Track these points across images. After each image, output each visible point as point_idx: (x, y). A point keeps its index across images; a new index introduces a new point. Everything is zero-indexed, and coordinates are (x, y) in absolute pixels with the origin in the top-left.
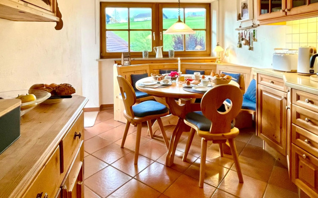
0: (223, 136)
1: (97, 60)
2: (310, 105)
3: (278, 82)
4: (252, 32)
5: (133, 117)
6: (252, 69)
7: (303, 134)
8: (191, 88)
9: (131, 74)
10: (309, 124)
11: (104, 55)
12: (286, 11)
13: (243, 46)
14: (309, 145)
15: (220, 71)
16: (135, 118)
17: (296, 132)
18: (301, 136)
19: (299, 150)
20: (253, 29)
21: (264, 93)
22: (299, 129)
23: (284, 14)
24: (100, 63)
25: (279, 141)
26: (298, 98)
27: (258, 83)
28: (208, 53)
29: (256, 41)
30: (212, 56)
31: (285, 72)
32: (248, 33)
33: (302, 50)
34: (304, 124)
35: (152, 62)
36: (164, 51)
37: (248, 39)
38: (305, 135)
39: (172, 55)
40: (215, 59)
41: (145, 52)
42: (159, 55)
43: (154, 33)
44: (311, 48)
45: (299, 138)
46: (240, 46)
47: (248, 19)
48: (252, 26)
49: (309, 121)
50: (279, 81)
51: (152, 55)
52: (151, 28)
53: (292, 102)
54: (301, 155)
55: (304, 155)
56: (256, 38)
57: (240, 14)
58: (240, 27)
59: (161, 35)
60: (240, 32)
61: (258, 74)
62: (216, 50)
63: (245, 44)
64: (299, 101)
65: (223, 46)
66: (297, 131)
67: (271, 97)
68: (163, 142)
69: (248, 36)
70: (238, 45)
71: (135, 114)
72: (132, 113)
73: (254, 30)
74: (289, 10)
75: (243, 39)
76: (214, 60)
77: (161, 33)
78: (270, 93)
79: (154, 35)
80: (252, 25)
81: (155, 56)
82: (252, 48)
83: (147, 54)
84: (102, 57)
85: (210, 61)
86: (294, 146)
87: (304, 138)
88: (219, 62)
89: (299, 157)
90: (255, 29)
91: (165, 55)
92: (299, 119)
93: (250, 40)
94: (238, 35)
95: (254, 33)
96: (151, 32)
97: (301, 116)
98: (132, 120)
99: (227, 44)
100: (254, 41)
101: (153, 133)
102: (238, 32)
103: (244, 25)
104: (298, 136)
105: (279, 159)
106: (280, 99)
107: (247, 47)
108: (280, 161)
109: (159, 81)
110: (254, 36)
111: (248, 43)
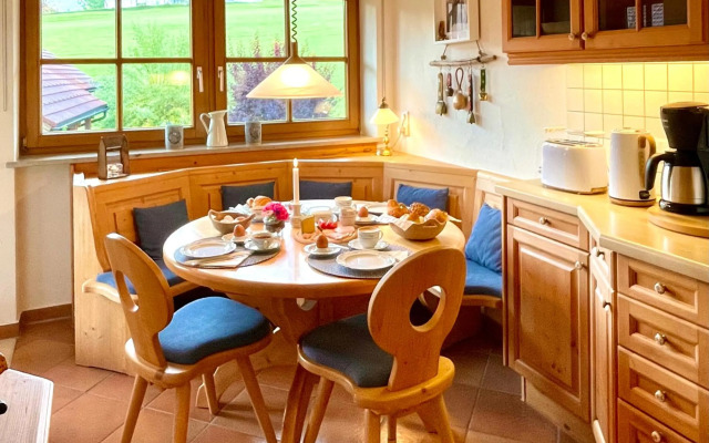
0: (424, 391)
1: (9, 165)
2: (666, 299)
3: (562, 221)
4: (478, 74)
5: (163, 367)
6: (479, 174)
7: (648, 375)
8: (332, 257)
9: (131, 206)
10: (665, 349)
11: (32, 145)
12: (583, 38)
13: (452, 109)
14: (664, 405)
15: (393, 181)
16: (171, 371)
17: (631, 370)
18: (641, 380)
19: (637, 418)
20: (480, 67)
21: (523, 250)
22: (638, 362)
23: (578, 45)
24: (19, 172)
25: (568, 380)
26: (634, 278)
27: (506, 223)
28: (354, 124)
29: (490, 99)
30: (365, 135)
31: (576, 193)
32: (466, 79)
33: (621, 140)
34: (652, 350)
35: (195, 161)
36: (230, 123)
37: (466, 92)
38: (655, 379)
39: (254, 137)
40: (375, 144)
41: (173, 130)
42: (216, 140)
43: (199, 69)
44: (640, 134)
45: (637, 385)
46: (445, 110)
47: (468, 38)
48: (478, 59)
49: (665, 340)
50: (568, 221)
51: (195, 136)
52: (189, 55)
53: (615, 287)
54: (646, 431)
55: (654, 433)
56: (487, 91)
57: (441, 25)
58: (444, 57)
59: (221, 76)
60: (445, 71)
61: (505, 198)
62: (376, 120)
63: (459, 108)
64: (634, 287)
65: (395, 109)
66: (632, 367)
67: (545, 263)
68: (253, 421)
69: (466, 84)
70: (439, 107)
71: (168, 357)
72: (157, 354)
73: (483, 71)
74: (591, 36)
75: (451, 93)
76: (370, 148)
77: (220, 68)
78: (541, 251)
79: (200, 76)
80: (478, 55)
81: (203, 141)
82: (478, 117)
83: (179, 138)
84: (24, 151)
85: (362, 148)
86: (622, 406)
87: (652, 386)
88: (386, 152)
89: (640, 437)
90: (486, 66)
91: (235, 135)
92: (636, 335)
93: (471, 95)
94: (438, 81)
95: (483, 78)
96: (189, 66)
97: (643, 328)
98: (158, 377)
99: (408, 100)
100: (483, 99)
101: (217, 395)
102: (437, 70)
103: (455, 55)
104: (637, 379)
105: (566, 427)
106: (570, 269)
107: (464, 114)
108: (570, 433)
109: (240, 240)
110: (483, 86)
111: (467, 103)
